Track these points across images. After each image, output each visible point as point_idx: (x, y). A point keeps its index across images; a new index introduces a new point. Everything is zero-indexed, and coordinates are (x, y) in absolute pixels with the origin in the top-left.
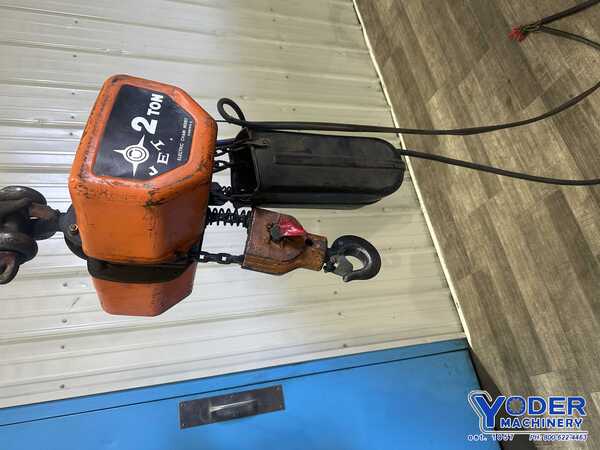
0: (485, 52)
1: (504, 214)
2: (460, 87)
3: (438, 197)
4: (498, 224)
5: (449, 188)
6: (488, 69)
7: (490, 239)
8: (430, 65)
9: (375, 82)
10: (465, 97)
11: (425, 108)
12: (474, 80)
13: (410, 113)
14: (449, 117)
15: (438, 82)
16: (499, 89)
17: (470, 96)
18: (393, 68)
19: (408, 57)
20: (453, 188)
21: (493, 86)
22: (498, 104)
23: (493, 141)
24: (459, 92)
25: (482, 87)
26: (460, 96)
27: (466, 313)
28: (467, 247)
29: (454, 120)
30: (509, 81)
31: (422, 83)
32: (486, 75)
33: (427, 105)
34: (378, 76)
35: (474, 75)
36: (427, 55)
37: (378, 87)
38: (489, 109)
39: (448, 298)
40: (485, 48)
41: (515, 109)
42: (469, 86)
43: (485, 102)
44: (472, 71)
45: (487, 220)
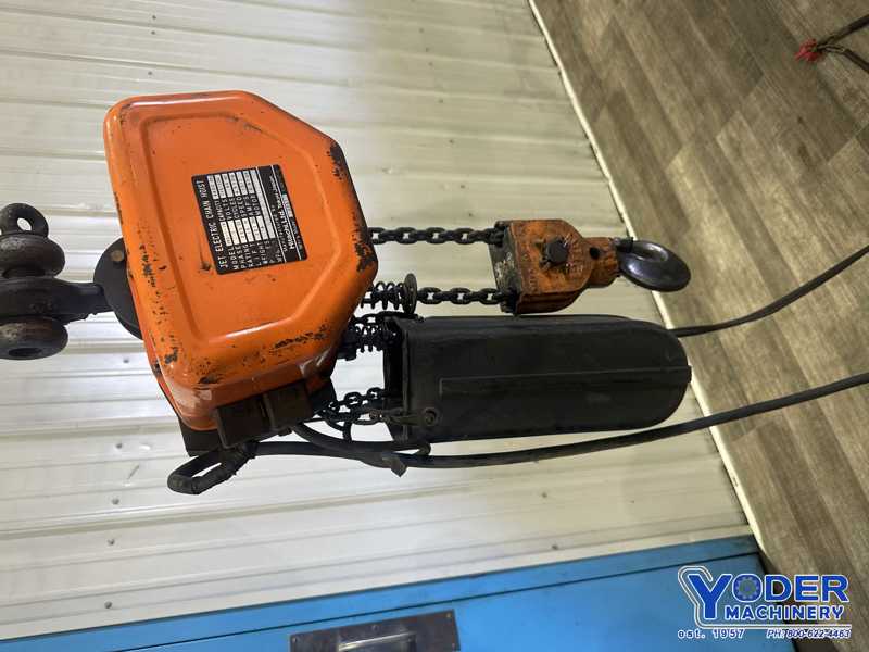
0: (757, 81)
1: (805, 327)
2: (718, 138)
3: (694, 308)
4: (797, 345)
5: (710, 293)
6: (764, 106)
7: (785, 370)
8: (667, 111)
9: (582, 144)
10: (727, 151)
11: (663, 177)
12: (741, 124)
13: (640, 186)
14: (704, 184)
15: (684, 135)
16: (784, 135)
17: (737, 151)
18: (611, 123)
19: (633, 102)
20: (717, 293)
21: (774, 130)
22: (784, 155)
23: (778, 214)
24: (717, 145)
25: (755, 134)
26: (719, 152)
27: (750, 494)
28: (746, 385)
29: (712, 188)
30: (800, 120)
31: (658, 140)
32: (762, 115)
33: (667, 172)
34: (587, 137)
35: (741, 118)
36: (662, 97)
37: (588, 152)
38: (769, 165)
39: (716, 470)
40: (757, 75)
41: (814, 159)
42: (734, 135)
43: (762, 156)
44: (738, 112)
45: (777, 340)
